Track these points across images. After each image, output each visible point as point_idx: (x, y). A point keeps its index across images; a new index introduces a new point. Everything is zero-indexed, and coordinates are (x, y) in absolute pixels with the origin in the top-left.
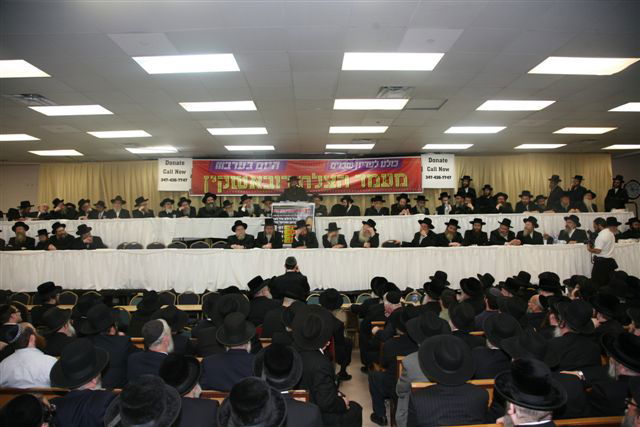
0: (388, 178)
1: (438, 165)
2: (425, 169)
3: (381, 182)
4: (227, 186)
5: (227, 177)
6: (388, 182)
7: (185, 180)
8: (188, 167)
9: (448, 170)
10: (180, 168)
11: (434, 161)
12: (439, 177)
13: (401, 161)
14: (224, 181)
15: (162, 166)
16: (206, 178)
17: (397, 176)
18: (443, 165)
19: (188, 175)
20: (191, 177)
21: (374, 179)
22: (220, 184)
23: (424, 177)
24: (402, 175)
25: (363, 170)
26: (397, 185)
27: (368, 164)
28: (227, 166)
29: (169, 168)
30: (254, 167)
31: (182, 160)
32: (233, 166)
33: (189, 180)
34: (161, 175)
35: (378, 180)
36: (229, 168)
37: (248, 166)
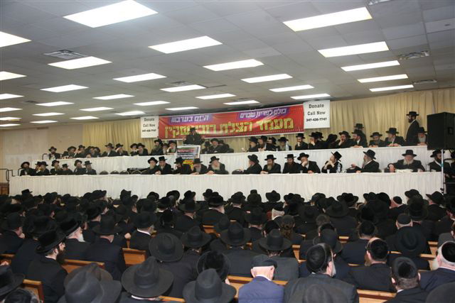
0: (279, 122)
1: (316, 110)
2: (306, 114)
3: (274, 126)
4: (178, 134)
5: (178, 127)
6: (279, 125)
7: (155, 130)
8: (156, 122)
9: (324, 113)
10: (152, 123)
11: (313, 107)
12: (317, 120)
13: (288, 108)
14: (176, 130)
15: (143, 122)
16: (167, 128)
17: (286, 120)
18: (320, 109)
19: (156, 127)
20: (159, 128)
21: (269, 124)
22: (174, 132)
23: (305, 120)
24: (289, 119)
25: (262, 117)
26: (286, 127)
27: (265, 113)
28: (177, 120)
29: (146, 123)
30: (193, 119)
31: (153, 117)
32: (181, 120)
33: (157, 130)
34: (142, 128)
35: (272, 124)
36: (179, 121)
37: (190, 119)
